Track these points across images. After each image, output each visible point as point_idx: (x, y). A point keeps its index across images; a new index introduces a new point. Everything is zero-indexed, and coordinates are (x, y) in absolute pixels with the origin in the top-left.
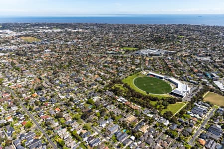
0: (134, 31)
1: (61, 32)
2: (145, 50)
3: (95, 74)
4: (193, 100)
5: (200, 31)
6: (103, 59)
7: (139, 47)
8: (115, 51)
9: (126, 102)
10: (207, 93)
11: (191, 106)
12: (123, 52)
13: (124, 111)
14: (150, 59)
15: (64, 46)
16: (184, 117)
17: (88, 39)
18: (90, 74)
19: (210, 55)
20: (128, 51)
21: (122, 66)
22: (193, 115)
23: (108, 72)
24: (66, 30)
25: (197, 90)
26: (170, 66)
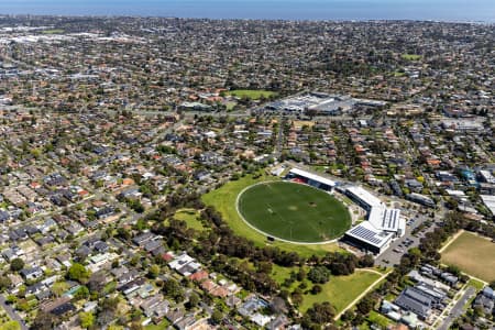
0: (279, 42)
1: (65, 43)
2: (299, 99)
3: (124, 176)
4: (409, 261)
5: (469, 40)
6: (163, 127)
7: (280, 90)
8: (208, 103)
9: (194, 272)
10: (456, 236)
11: (398, 280)
12: (230, 105)
14: (304, 127)
15: (56, 86)
16: (370, 323)
17: (139, 63)
18: (108, 178)
19: (483, 113)
20: (246, 102)
21: (216, 149)
22: (396, 316)
23: (168, 171)
24: (81, 38)
25: (427, 224)
26: (360, 148)
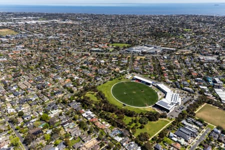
0: (133, 24)
2: (139, 47)
3: (67, 78)
4: (182, 116)
5: (213, 23)
6: (83, 58)
7: (132, 43)
8: (102, 49)
9: (92, 118)
10: (203, 106)
11: (177, 124)
12: (111, 50)
13: (86, 132)
14: (141, 59)
15: (42, 41)
16: (164, 142)
17: (76, 32)
18: (60, 79)
20: (117, 48)
21: (104, 67)
22: (175, 139)
23: (85, 76)
24: (53, 22)
26: (164, 68)
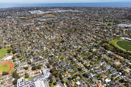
0: (112, 12)
1: (66, 12)
2: (122, 25)
3: (91, 37)
6: (94, 28)
7: (117, 22)
8: (101, 24)
9: (113, 54)
12: (107, 25)
13: (113, 59)
14: (126, 30)
15: (70, 20)
17: (83, 16)
18: (88, 37)
20: (109, 25)
21: (107, 33)
24: (69, 11)
